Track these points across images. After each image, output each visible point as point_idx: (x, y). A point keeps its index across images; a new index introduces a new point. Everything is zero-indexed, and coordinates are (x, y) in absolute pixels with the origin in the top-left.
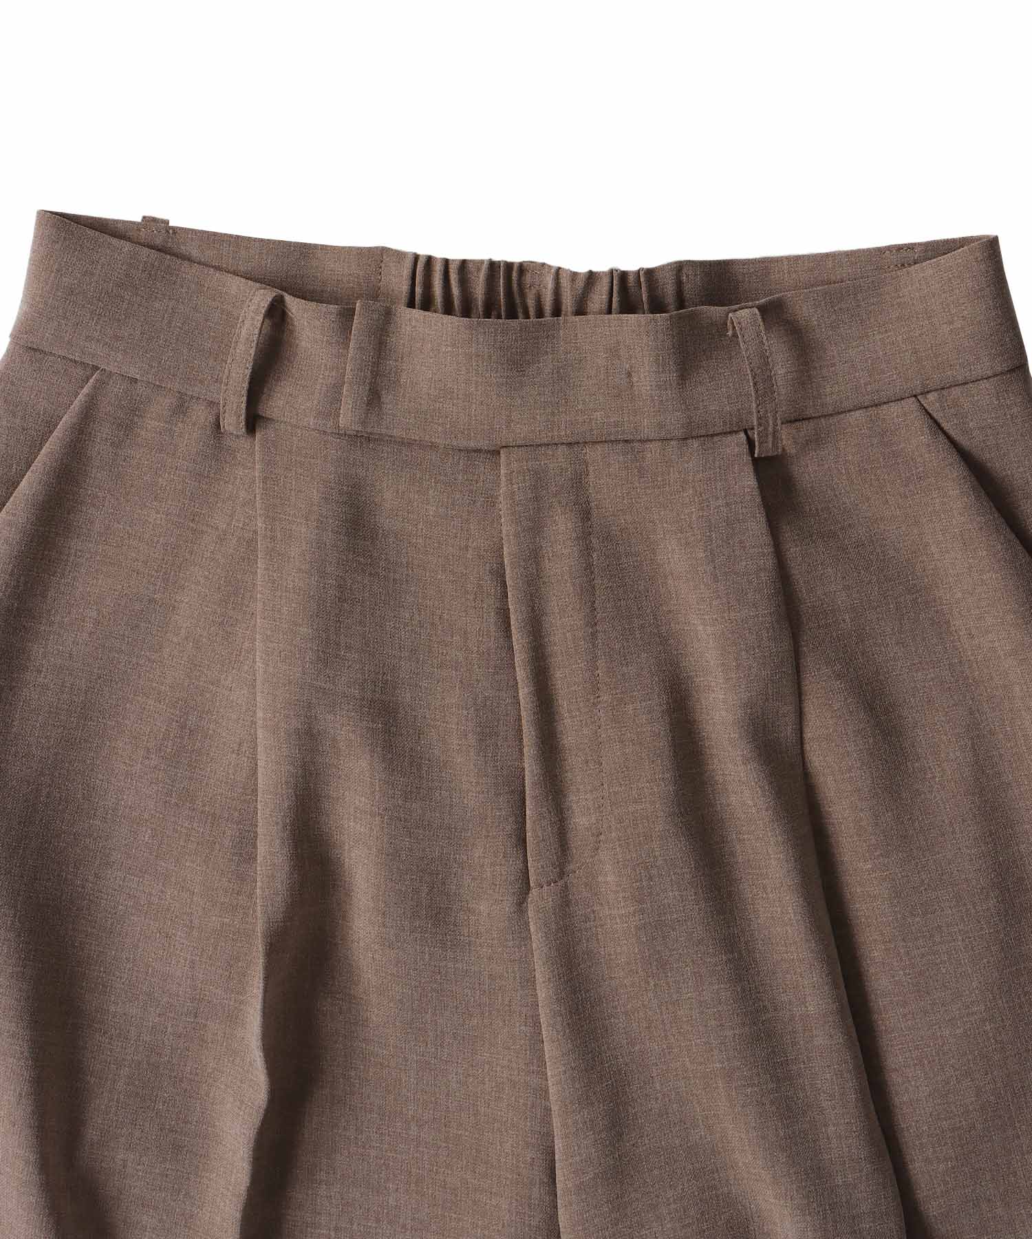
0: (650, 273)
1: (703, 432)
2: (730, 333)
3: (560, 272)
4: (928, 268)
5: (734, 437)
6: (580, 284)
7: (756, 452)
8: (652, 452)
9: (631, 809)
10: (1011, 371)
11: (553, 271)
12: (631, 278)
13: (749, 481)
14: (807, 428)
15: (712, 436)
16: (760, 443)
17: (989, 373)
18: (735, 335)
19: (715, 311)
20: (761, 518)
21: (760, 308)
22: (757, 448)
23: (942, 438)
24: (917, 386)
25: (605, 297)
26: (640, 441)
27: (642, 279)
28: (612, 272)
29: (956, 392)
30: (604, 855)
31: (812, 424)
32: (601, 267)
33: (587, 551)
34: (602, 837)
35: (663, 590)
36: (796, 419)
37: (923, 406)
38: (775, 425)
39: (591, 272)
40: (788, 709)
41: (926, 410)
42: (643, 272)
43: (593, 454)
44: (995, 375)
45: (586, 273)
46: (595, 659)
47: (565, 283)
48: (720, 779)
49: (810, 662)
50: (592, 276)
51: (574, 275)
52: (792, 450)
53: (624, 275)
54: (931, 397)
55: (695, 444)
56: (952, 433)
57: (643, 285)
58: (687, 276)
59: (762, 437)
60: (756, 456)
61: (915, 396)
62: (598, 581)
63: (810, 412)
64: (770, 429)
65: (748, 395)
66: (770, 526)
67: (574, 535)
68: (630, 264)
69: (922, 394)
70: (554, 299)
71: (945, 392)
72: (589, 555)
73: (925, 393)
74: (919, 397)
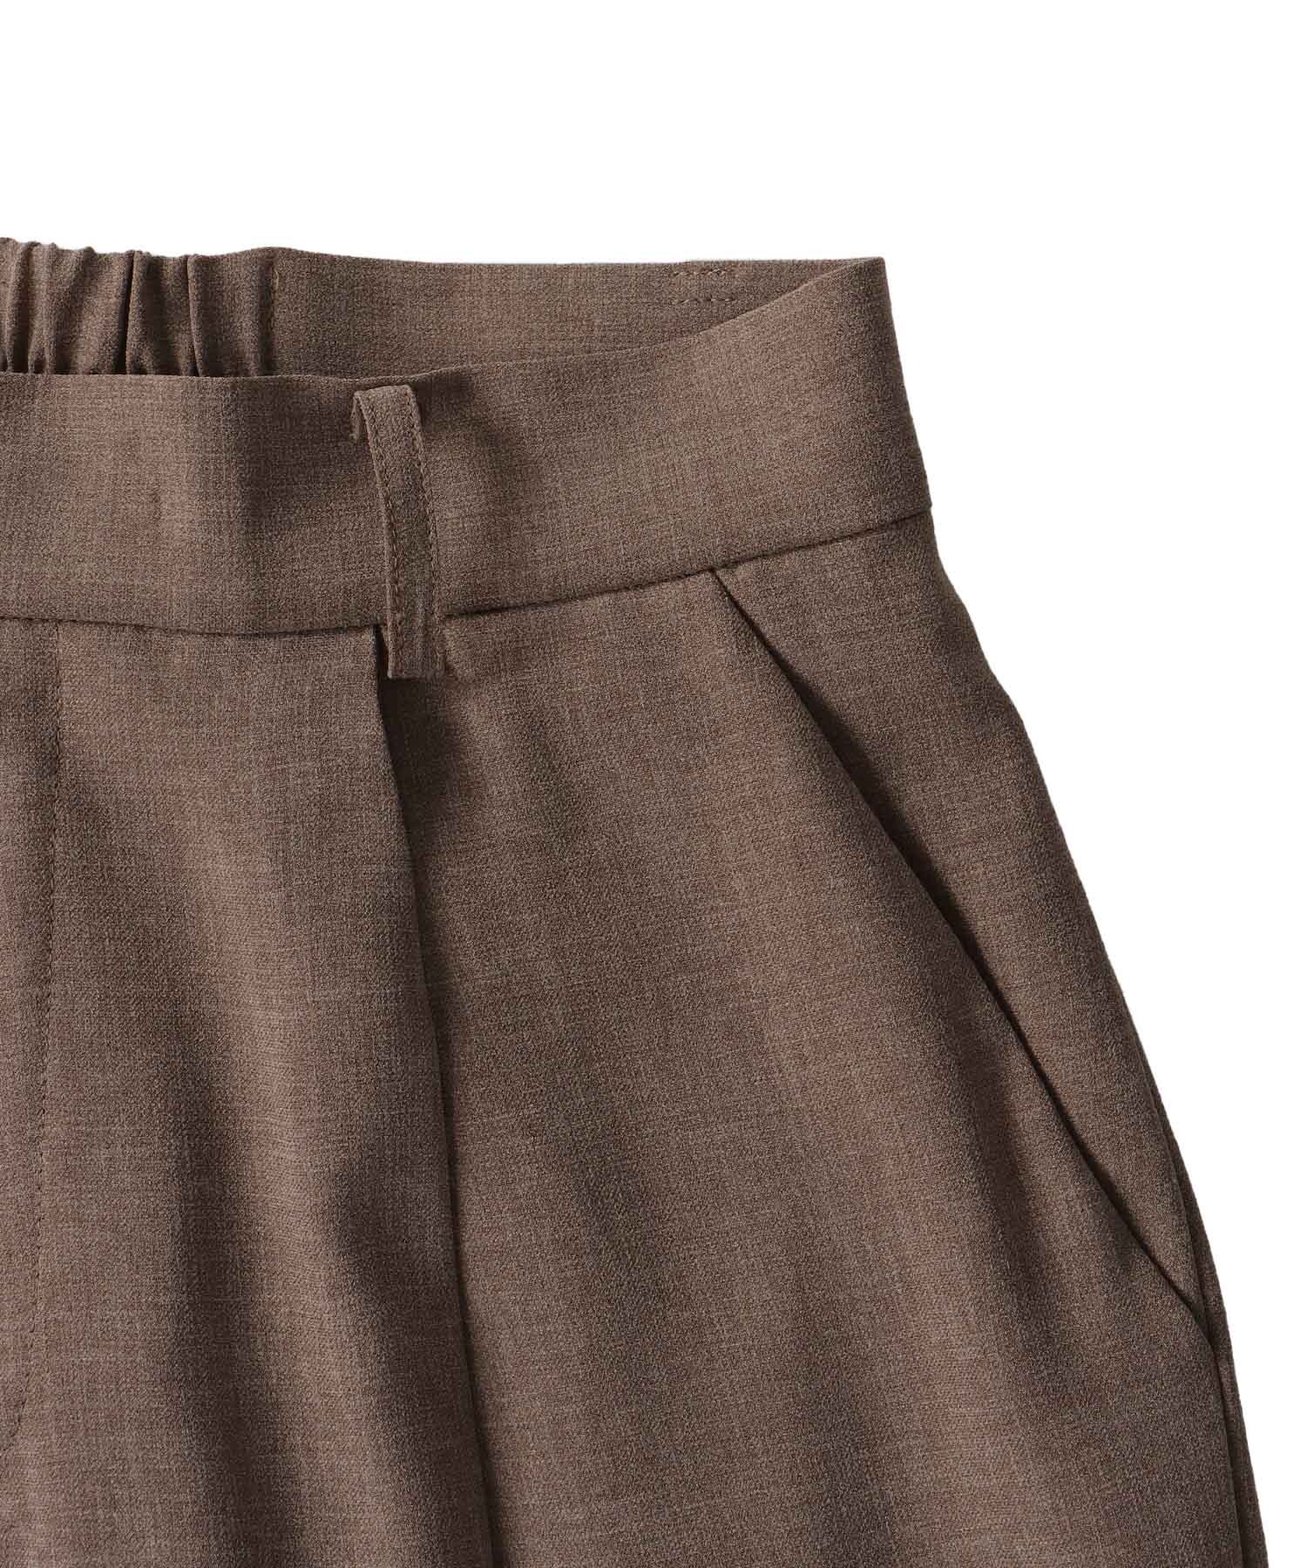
0: (207, 265)
1: (287, 623)
2: (356, 435)
3: (34, 253)
4: (742, 328)
5: (350, 641)
6: (68, 271)
7: (391, 664)
8: (184, 653)
9: (86, 1358)
10: (898, 522)
11: (19, 251)
12: (169, 273)
13: (370, 728)
14: (496, 628)
15: (309, 633)
16: (399, 648)
17: (858, 525)
18: (364, 438)
19: (327, 384)
20: (388, 804)
21: (416, 387)
22: (391, 657)
23: (759, 651)
24: (715, 548)
25: (115, 301)
26: (165, 630)
27: (190, 275)
28: (131, 255)
29: (791, 562)
30: (28, 1448)
31: (508, 621)
32: (109, 244)
33: (43, 835)
34: (26, 1411)
35: (191, 932)
36: (478, 609)
37: (725, 588)
38: (429, 614)
39: (89, 252)
40: (424, 1191)
41: (731, 598)
42: (193, 260)
43: (68, 646)
44: (869, 531)
45: (80, 251)
46: (41, 1050)
47: (41, 274)
48: (281, 1321)
49: (473, 1096)
50: (90, 262)
51: (57, 254)
52: (465, 671)
53: (154, 266)
54: (743, 572)
55: (272, 646)
56: (783, 646)
57: (192, 285)
58: (283, 279)
59: (402, 634)
60: (390, 675)
61: (712, 570)
62: (60, 896)
63: (507, 596)
64: (419, 621)
65: (379, 555)
66: (405, 823)
67: (20, 799)
68: (170, 244)
69: (725, 566)
70: (18, 304)
71: (771, 563)
72: (47, 843)
73: (731, 564)
74: (719, 573)
